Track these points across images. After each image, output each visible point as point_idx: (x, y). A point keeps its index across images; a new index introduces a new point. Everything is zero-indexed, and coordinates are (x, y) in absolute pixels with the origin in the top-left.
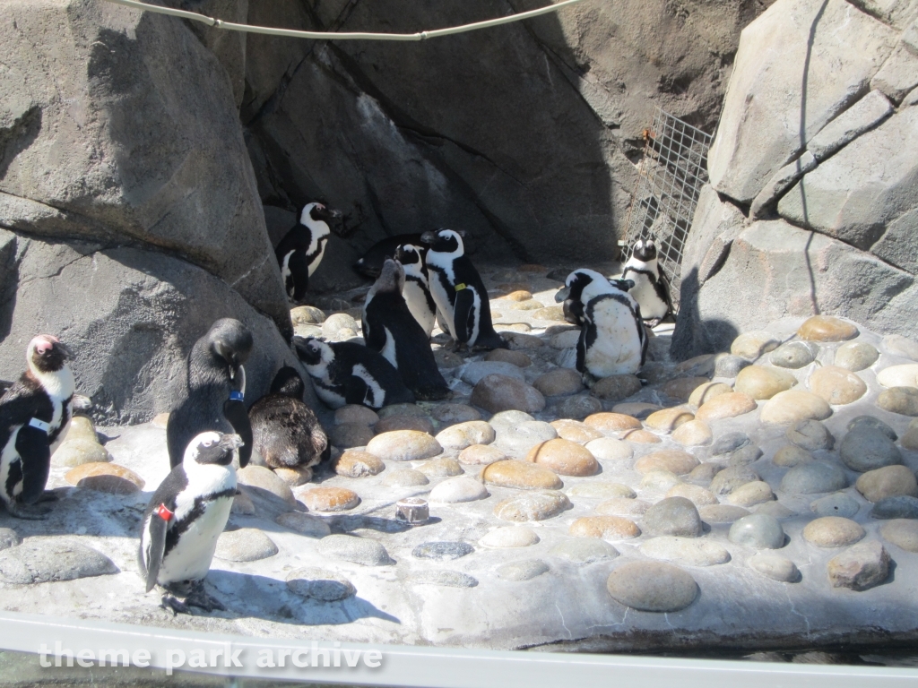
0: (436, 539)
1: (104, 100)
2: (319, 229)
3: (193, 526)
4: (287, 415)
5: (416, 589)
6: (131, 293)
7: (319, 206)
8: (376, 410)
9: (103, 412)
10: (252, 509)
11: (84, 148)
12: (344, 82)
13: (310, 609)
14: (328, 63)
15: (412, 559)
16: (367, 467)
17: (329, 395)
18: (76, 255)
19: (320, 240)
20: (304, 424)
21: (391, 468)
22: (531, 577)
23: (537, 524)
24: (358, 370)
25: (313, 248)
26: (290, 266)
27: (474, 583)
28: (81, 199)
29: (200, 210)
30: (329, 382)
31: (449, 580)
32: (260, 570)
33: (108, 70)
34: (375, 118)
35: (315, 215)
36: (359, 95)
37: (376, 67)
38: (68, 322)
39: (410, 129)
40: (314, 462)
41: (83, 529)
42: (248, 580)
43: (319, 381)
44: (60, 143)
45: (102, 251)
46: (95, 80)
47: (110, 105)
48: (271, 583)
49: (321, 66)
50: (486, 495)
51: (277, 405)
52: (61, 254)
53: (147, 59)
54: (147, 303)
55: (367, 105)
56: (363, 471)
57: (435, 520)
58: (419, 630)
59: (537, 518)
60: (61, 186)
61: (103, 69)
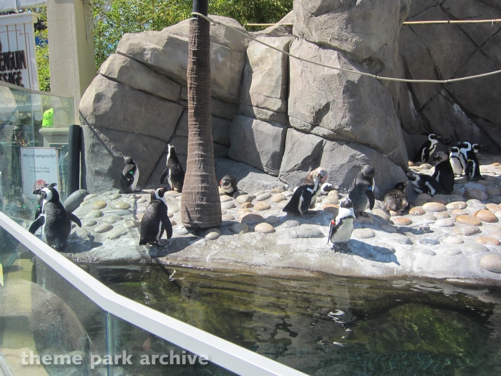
0: (429, 238)
1: (347, 101)
2: (434, 142)
3: (340, 227)
4: (395, 195)
5: (415, 254)
6: (352, 156)
7: (433, 135)
8: (432, 196)
9: (343, 190)
10: (372, 222)
11: (341, 114)
12: (449, 100)
13: (378, 256)
14: (444, 95)
15: (418, 243)
16: (418, 213)
17: (418, 190)
18: (338, 145)
19: (434, 145)
20: (400, 198)
21: (427, 214)
22: (454, 255)
23: (466, 237)
24: (427, 183)
25: (431, 147)
26: (425, 152)
27: (435, 254)
28: (340, 129)
29: (376, 133)
30: (418, 186)
31: (426, 252)
32: (368, 241)
33: (349, 92)
34: (458, 111)
35: (432, 137)
36: (453, 104)
37: (459, 96)
38: (334, 164)
39: (469, 115)
40: (402, 210)
41: (319, 223)
42: (363, 244)
43: (415, 186)
44: (334, 113)
45: (346, 144)
46: (345, 95)
47: (349, 102)
48: (369, 246)
49: (443, 96)
50: (453, 225)
51: (393, 192)
52: (334, 144)
53: (361, 89)
54: (357, 159)
55: (456, 107)
56: (417, 214)
57: (432, 232)
58: (412, 267)
59: (466, 235)
60: (334, 125)
61: (347, 92)
